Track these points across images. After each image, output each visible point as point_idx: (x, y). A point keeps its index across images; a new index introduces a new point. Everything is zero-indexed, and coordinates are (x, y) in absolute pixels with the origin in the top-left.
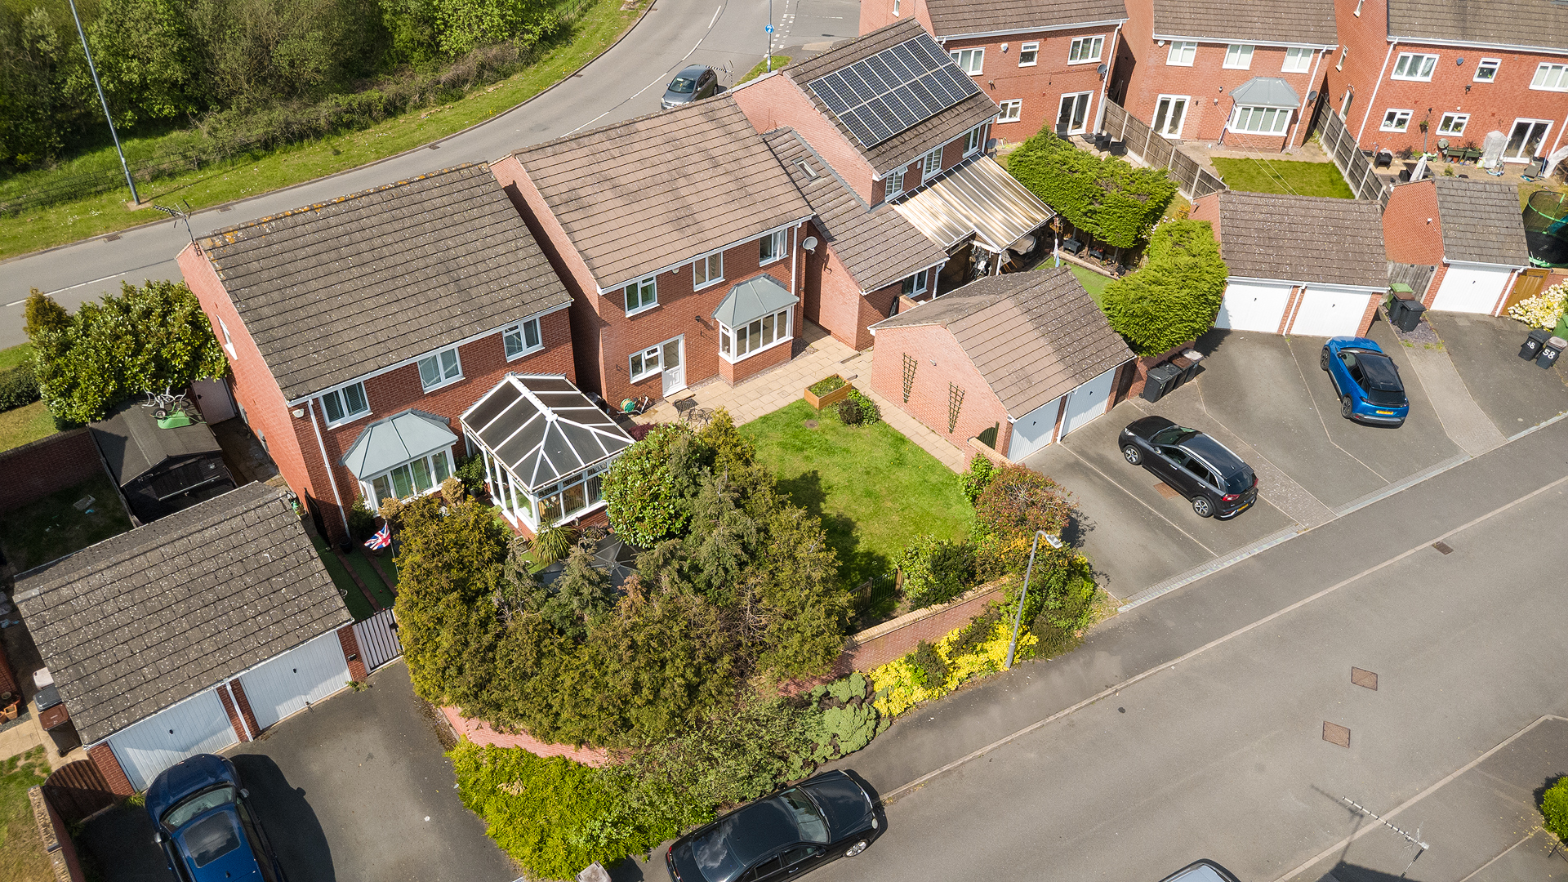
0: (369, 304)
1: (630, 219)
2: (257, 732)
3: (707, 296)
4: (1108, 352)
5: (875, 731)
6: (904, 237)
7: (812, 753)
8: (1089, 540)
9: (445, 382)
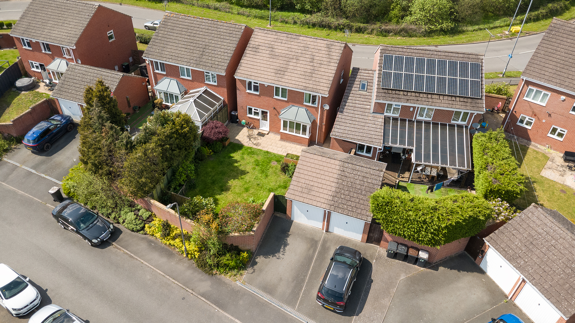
3: (279, 103)
4: (359, 211)
5: (138, 231)
6: (373, 129)
7: (119, 217)
8: (272, 260)
9: (186, 78)
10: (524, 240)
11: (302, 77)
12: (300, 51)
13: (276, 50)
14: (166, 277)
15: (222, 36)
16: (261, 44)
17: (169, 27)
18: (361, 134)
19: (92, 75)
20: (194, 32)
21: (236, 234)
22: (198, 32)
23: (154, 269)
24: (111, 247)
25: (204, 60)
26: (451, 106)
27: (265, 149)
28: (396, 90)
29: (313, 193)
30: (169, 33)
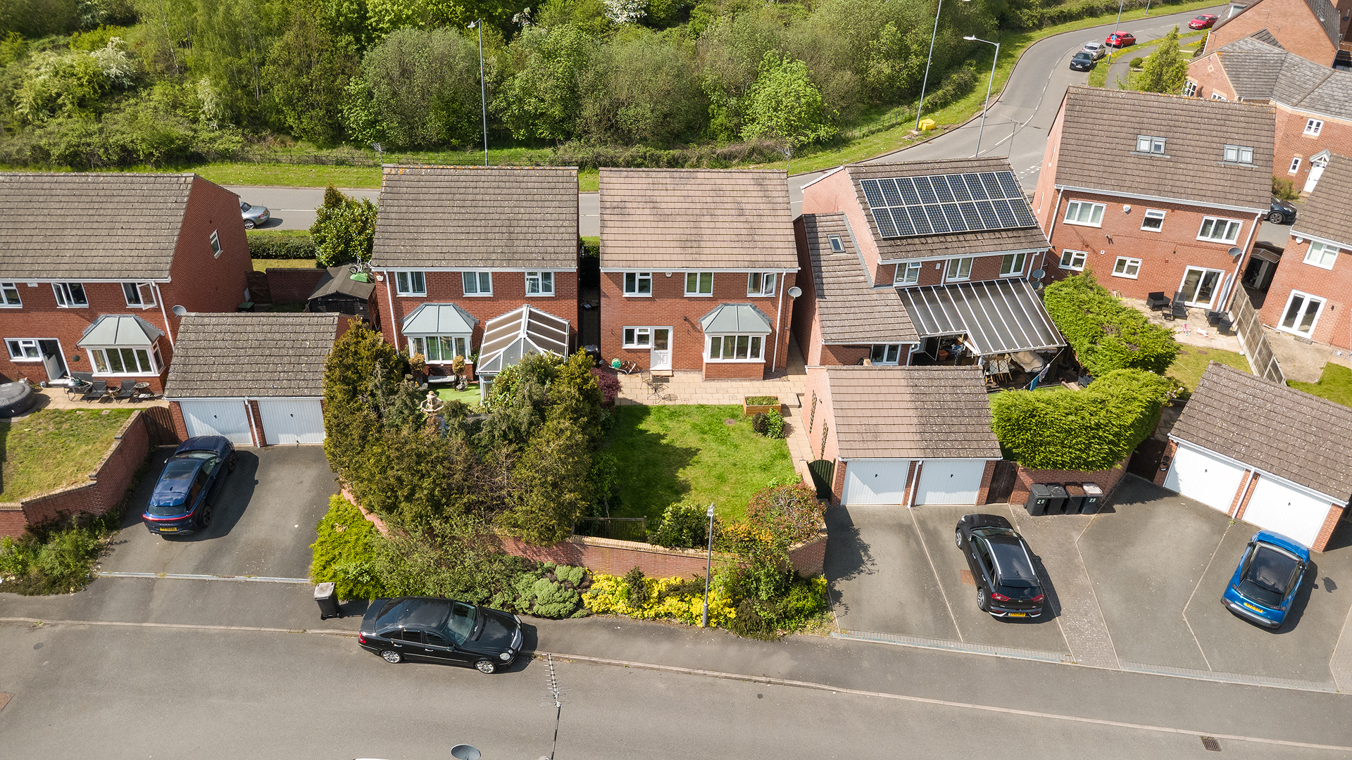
0: (451, 230)
1: (651, 231)
2: (264, 443)
3: (696, 304)
4: (974, 445)
5: (571, 613)
6: (889, 314)
7: (514, 600)
8: (859, 579)
9: (479, 294)
10: (1227, 416)
11: (736, 245)
12: (709, 200)
13: (663, 206)
14: (695, 674)
15: (536, 197)
16: (626, 199)
17: (406, 196)
18: (874, 328)
19: (257, 329)
20: (470, 197)
21: (799, 545)
22: (479, 197)
23: (661, 667)
24: (533, 661)
25: (521, 249)
26: (999, 247)
27: (692, 402)
28: (906, 238)
29: (885, 437)
30: (412, 209)
